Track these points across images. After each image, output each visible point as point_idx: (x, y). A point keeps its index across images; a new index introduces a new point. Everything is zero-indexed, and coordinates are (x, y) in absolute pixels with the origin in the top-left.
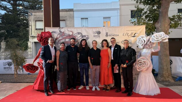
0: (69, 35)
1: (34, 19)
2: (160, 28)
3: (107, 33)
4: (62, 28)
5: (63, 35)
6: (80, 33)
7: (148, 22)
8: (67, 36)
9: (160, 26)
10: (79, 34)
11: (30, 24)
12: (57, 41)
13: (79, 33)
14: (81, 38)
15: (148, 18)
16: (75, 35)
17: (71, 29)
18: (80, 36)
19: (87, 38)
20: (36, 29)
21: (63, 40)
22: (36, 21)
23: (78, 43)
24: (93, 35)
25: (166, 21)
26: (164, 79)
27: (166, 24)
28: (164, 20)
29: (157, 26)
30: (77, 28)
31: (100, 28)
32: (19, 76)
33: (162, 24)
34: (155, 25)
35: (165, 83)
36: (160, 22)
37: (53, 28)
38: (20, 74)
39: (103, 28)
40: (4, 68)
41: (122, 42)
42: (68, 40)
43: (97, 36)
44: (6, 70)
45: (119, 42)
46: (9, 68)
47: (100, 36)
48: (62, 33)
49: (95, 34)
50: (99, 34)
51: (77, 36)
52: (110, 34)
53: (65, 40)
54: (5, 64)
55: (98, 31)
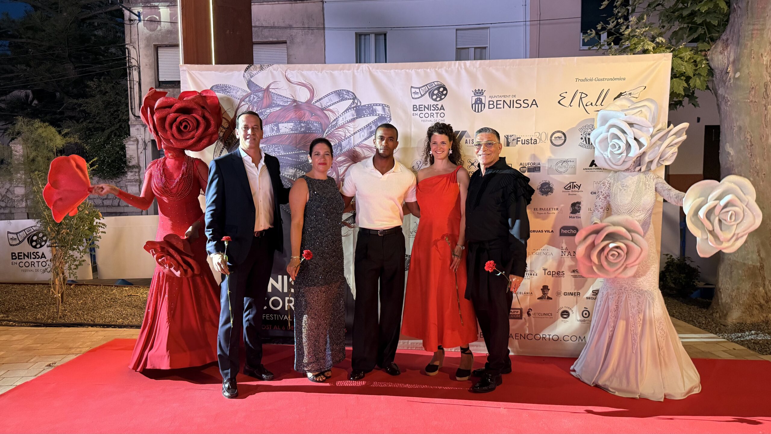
0: (296, 106)
1: (148, 39)
2: (735, 73)
3: (479, 93)
4: (262, 68)
5: (265, 100)
6: (348, 92)
7: (674, 42)
8: (285, 109)
9: (734, 62)
10: (343, 99)
11: (134, 63)
13: (341, 95)
14: (353, 120)
15: (677, 23)
16: (325, 103)
17: (305, 73)
18: (347, 110)
19: (381, 118)
20: (160, 84)
21: (268, 128)
22: (157, 48)
23: (340, 145)
24: (410, 103)
25: (765, 36)
26: (744, 314)
27: (765, 50)
28: (757, 33)
29: (719, 63)
30: (333, 70)
31: (445, 68)
32: (75, 292)
33: (745, 51)
34: (708, 58)
35: (752, 334)
36: (738, 43)
37: (216, 70)
38: (82, 285)
39: (460, 69)
40: (12, 253)
41: (553, 138)
42: (291, 128)
43: (428, 109)
44: (21, 265)
45: (538, 138)
46: (33, 256)
47: (444, 110)
48: (260, 94)
49: (422, 96)
50: (440, 97)
51: (331, 108)
52: (495, 100)
53: (277, 125)
54: (15, 236)
55: (436, 83)
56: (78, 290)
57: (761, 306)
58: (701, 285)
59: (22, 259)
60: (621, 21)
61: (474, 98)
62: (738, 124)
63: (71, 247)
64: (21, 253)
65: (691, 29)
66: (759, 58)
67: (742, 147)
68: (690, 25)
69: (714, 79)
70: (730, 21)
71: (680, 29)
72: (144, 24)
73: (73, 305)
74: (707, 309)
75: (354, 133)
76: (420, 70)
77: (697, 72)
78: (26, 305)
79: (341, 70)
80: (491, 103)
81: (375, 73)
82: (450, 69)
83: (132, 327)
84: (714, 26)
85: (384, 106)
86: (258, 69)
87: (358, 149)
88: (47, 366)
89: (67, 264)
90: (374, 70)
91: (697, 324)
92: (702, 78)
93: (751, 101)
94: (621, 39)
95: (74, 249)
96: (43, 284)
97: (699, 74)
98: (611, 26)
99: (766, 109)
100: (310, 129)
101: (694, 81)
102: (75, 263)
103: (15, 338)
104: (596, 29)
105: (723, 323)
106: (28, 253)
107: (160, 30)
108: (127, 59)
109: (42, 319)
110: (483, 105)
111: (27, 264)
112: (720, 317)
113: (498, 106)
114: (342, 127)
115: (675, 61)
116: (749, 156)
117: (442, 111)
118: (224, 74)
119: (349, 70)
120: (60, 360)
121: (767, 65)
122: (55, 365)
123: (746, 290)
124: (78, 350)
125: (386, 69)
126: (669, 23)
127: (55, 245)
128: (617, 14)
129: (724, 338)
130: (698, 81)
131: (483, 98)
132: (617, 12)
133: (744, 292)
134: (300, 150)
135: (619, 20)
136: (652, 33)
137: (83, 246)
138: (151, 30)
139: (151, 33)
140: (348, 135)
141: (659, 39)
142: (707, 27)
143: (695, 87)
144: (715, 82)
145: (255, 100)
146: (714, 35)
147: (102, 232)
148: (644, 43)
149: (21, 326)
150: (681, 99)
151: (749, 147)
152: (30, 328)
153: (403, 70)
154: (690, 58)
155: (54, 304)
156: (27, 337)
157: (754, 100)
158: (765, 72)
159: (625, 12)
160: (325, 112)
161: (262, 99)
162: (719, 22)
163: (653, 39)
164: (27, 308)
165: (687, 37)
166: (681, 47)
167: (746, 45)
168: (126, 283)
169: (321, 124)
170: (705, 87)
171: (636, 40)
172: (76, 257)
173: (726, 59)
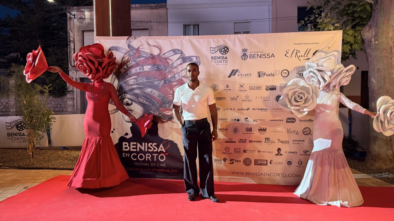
0: (153, 57)
1: (79, 27)
2: (375, 42)
3: (245, 50)
4: (135, 38)
5: (137, 54)
6: (179, 50)
7: (344, 26)
8: (147, 58)
9: (375, 36)
11: (72, 39)
12: (122, 70)
13: (175, 51)
14: (181, 64)
15: (345, 17)
16: (167, 55)
17: (157, 40)
18: (178, 59)
21: (138, 68)
22: (83, 32)
24: (210, 56)
25: (390, 23)
26: (382, 164)
27: (390, 30)
28: (386, 22)
29: (367, 36)
30: (171, 39)
31: (227, 38)
32: (39, 153)
33: (380, 31)
34: (362, 34)
35: (386, 174)
36: (377, 27)
37: (113, 39)
38: (43, 149)
39: (235, 38)
40: (8, 133)
41: (282, 73)
42: (150, 68)
43: (219, 58)
44: (12, 139)
45: (275, 73)
46: (18, 135)
47: (227, 59)
48: (134, 51)
49: (216, 52)
50: (225, 53)
51: (170, 58)
52: (253, 54)
53: (143, 67)
54: (9, 125)
55: (223, 46)
56: (41, 152)
57: (391, 160)
58: (360, 150)
59: (12, 136)
60: (317, 16)
61: (242, 53)
62: (377, 67)
63: (38, 129)
64: (12, 133)
65: (352, 20)
66: (387, 34)
67: (379, 79)
68: (352, 18)
69: (365, 45)
70: (372, 16)
71: (347, 20)
72: (77, 20)
73: (38, 159)
74: (363, 162)
75: (182, 71)
76: (214, 39)
77: (356, 42)
78: (14, 159)
79: (175, 39)
80: (251, 55)
81: (192, 41)
82: (230, 39)
83: (68, 169)
84: (364, 18)
85: (197, 57)
86: (134, 39)
87: (183, 79)
88: (24, 188)
89: (36, 138)
90: (192, 39)
91: (357, 169)
92: (358, 44)
93: (384, 56)
94: (317, 25)
95: (39, 130)
96: (23, 149)
97: (357, 43)
98: (312, 18)
99: (391, 60)
100: (159, 68)
101: (354, 46)
102: (40, 137)
103: (8, 175)
104: (304, 20)
105: (371, 169)
106: (16, 133)
107: (85, 23)
108: (68, 37)
109: (22, 166)
110: (247, 57)
111: (15, 139)
112: (370, 166)
113: (255, 57)
114: (175, 67)
115: (344, 36)
116: (383, 83)
117: (226, 59)
118: (116, 41)
119: (179, 39)
120: (31, 185)
121: (391, 37)
122: (28, 188)
123: (383, 152)
124: (40, 180)
125: (198, 39)
126: (341, 17)
127: (29, 128)
128: (315, 13)
129: (372, 176)
130: (356, 46)
131: (247, 53)
132: (315, 11)
133: (382, 152)
134: (154, 79)
135: (316, 16)
136: (333, 22)
137: (44, 129)
138: (80, 23)
139: (80, 24)
140: (179, 71)
141: (336, 25)
142: (361, 19)
143: (355, 49)
144: (365, 46)
145: (132, 54)
146: (364, 22)
147: (53, 121)
148: (329, 27)
149: (11, 169)
150: (348, 55)
151: (383, 79)
152: (16, 170)
153: (206, 39)
154: (352, 34)
155: (28, 158)
156: (14, 174)
157: (385, 55)
158: (390, 41)
159: (319, 12)
160: (167, 60)
161: (135, 54)
162: (366, 16)
163: (333, 25)
164: (15, 160)
165: (351, 24)
166: (347, 28)
167: (380, 28)
168: (65, 148)
169: (165, 66)
170: (360, 49)
171: (325, 25)
172: (40, 134)
173: (371, 35)
